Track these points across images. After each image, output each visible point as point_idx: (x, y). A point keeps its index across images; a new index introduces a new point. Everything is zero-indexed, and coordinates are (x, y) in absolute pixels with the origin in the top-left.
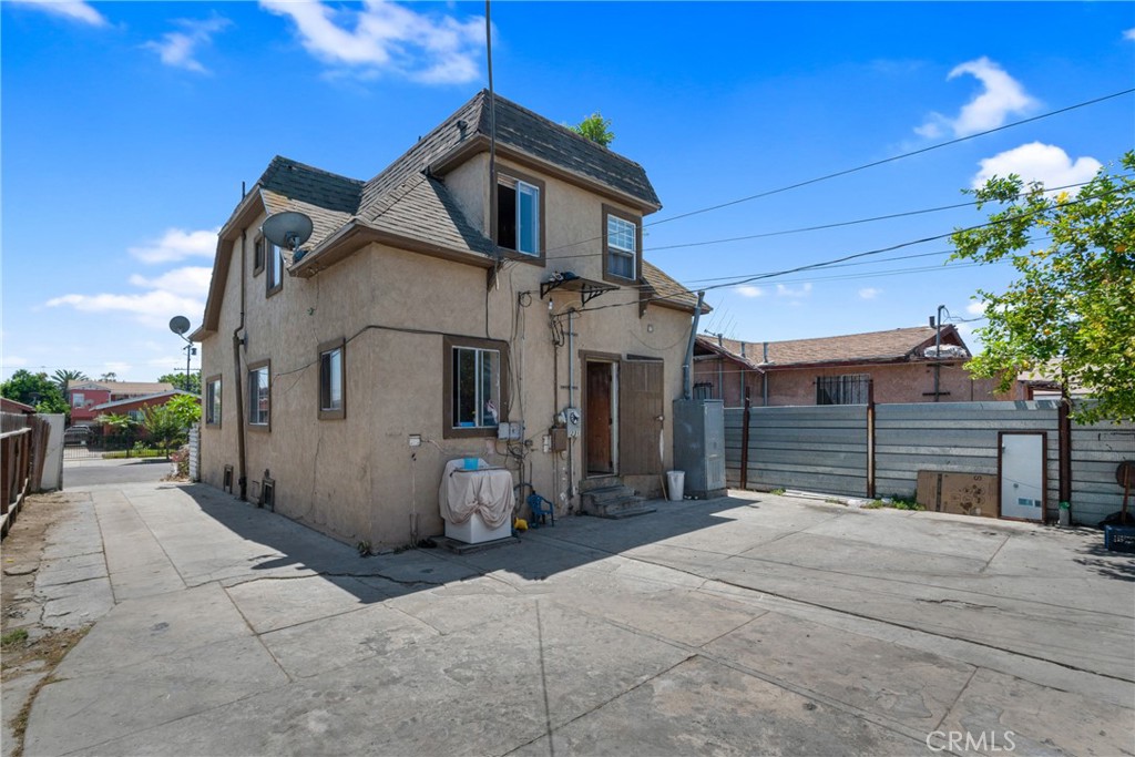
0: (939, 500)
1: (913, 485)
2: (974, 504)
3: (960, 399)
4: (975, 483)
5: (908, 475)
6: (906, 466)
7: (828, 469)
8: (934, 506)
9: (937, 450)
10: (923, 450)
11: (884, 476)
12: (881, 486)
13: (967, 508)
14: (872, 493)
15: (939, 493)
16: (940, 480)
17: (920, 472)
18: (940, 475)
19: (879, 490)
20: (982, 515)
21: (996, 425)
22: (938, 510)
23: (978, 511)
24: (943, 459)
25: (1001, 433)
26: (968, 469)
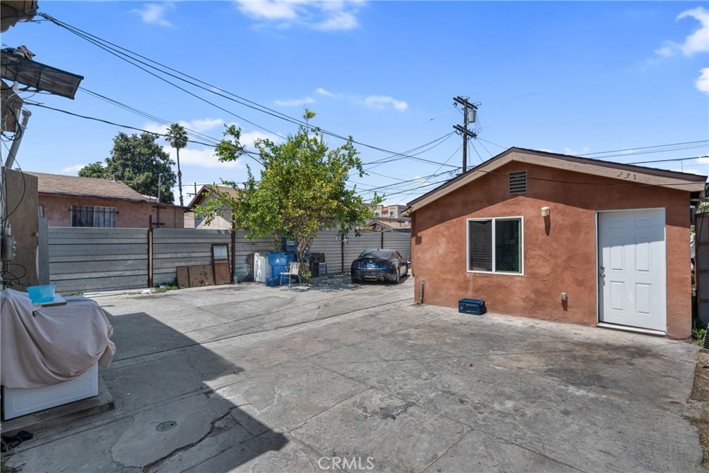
0: (189, 282)
1: (174, 276)
2: (204, 279)
3: (169, 227)
4: (203, 270)
5: (171, 270)
6: (169, 265)
7: (118, 273)
8: (187, 285)
9: (186, 255)
10: (179, 255)
11: (157, 272)
12: (156, 279)
13: (202, 283)
14: (150, 284)
15: (189, 278)
16: (188, 271)
17: (177, 267)
18: (188, 268)
19: (155, 282)
20: (208, 285)
21: (210, 241)
22: (190, 287)
23: (207, 283)
24: (189, 259)
25: (213, 245)
26: (199, 263)
